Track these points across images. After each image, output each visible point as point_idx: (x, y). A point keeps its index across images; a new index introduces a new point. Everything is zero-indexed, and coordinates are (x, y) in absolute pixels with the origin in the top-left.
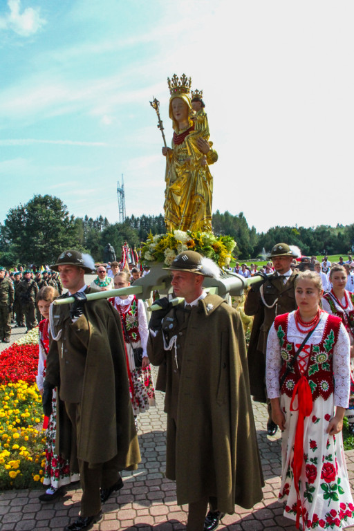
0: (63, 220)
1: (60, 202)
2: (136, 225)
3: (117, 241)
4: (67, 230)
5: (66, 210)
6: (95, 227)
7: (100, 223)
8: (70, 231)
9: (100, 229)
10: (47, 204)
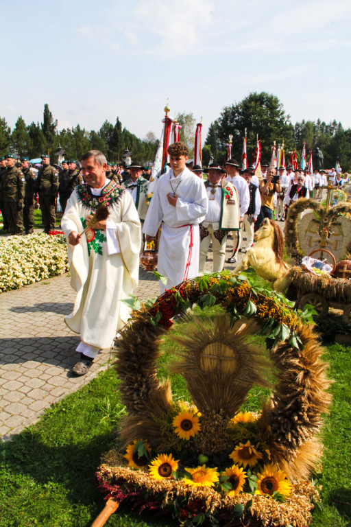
0: (279, 120)
1: (276, 101)
4: (282, 130)
5: (283, 109)
6: (326, 132)
7: (333, 128)
9: (332, 134)
10: (262, 103)
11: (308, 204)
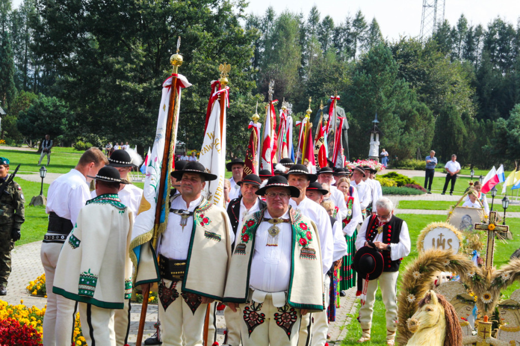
0: (215, 11)
2: (470, 47)
3: (389, 96)
4: (224, 43)
7: (354, 35)
8: (230, 48)
9: (352, 53)
11: (448, 263)
